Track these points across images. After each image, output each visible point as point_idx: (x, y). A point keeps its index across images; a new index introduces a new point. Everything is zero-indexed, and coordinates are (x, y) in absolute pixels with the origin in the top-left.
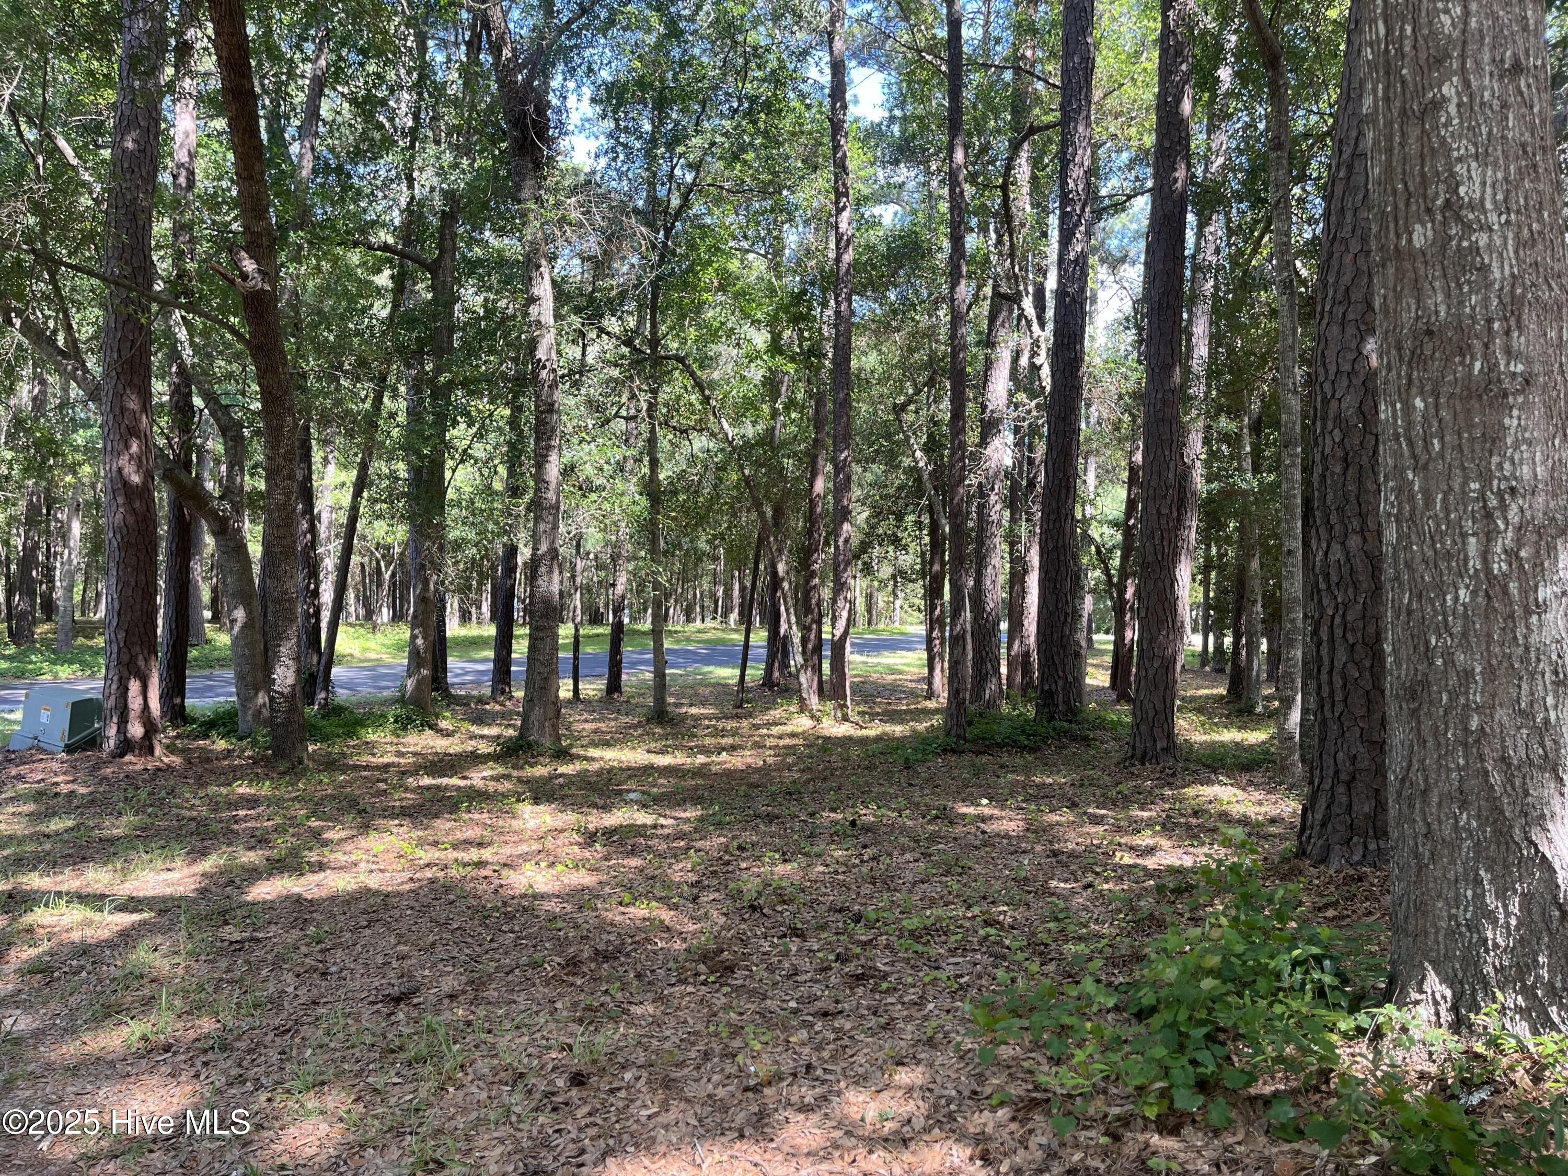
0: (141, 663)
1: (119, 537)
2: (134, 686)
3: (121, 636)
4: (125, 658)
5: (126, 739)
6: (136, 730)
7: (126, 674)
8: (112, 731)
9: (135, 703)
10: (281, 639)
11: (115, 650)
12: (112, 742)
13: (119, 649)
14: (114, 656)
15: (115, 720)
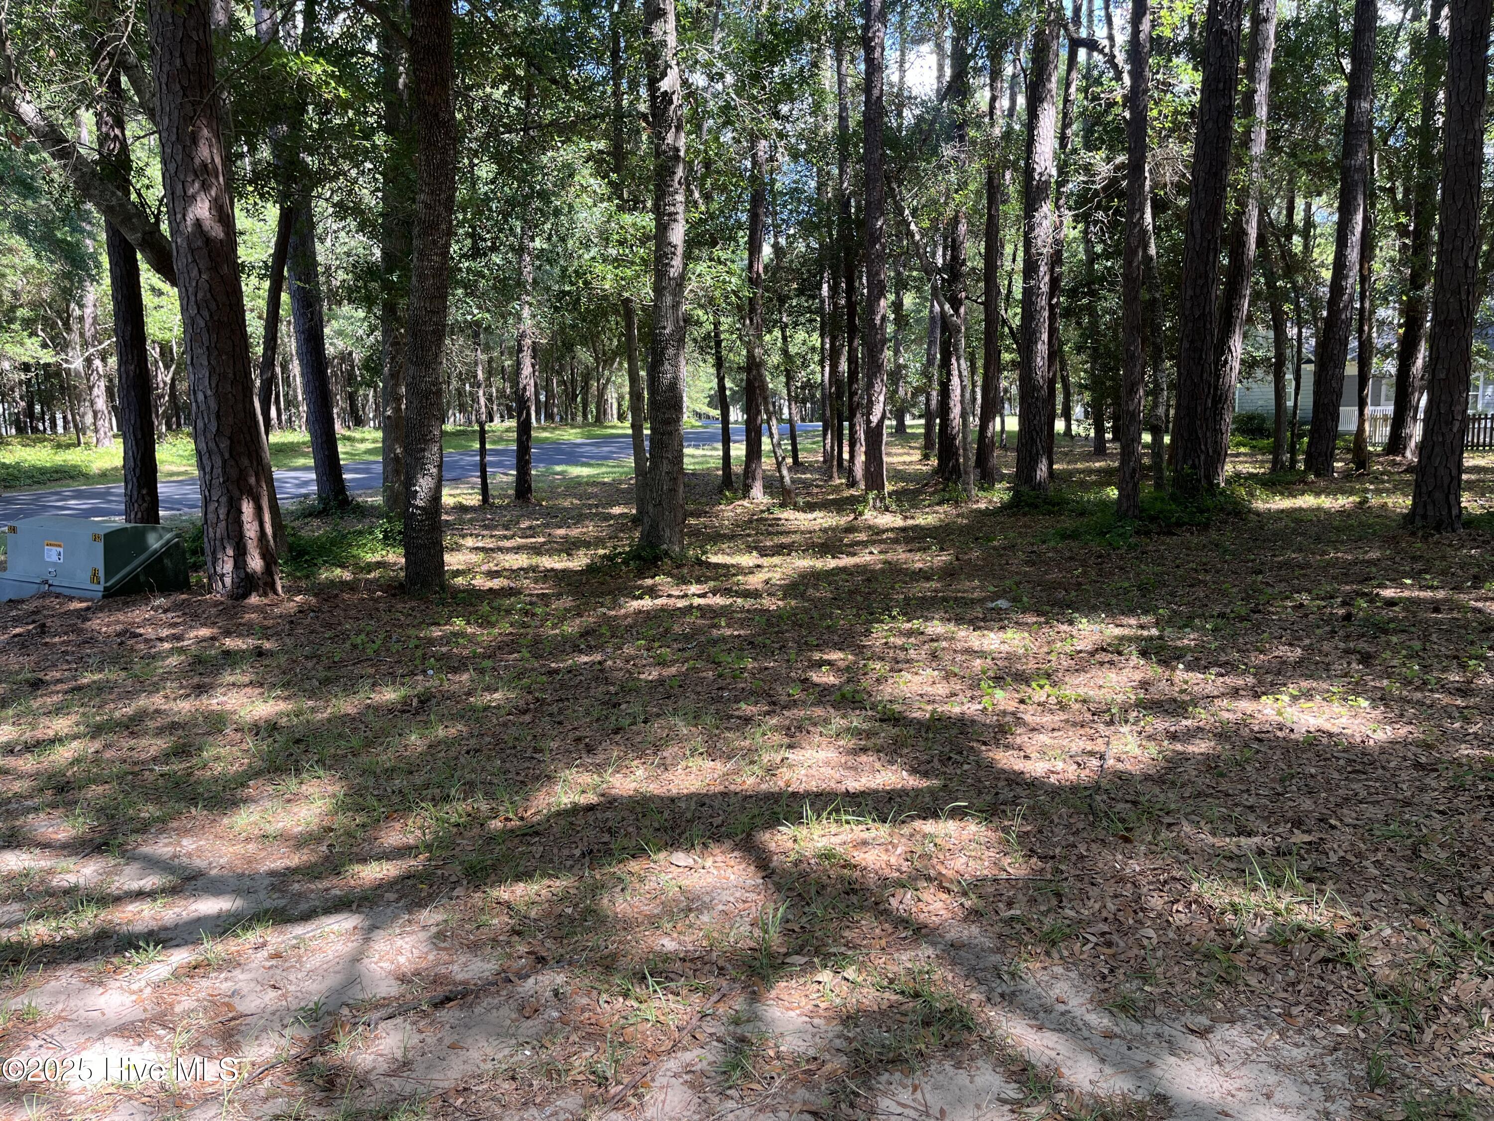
0: (252, 480)
1: (206, 313)
2: (247, 509)
3: (224, 444)
4: (234, 473)
5: (247, 573)
6: (255, 563)
7: (236, 493)
8: (227, 566)
9: (251, 530)
10: (426, 442)
11: (218, 462)
12: (228, 581)
13: (224, 462)
14: (218, 471)
15: (230, 552)
